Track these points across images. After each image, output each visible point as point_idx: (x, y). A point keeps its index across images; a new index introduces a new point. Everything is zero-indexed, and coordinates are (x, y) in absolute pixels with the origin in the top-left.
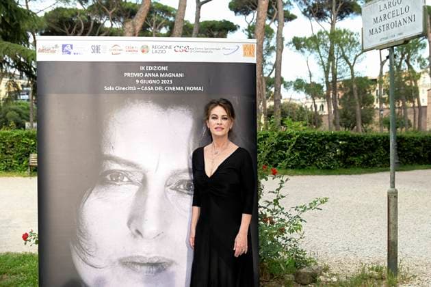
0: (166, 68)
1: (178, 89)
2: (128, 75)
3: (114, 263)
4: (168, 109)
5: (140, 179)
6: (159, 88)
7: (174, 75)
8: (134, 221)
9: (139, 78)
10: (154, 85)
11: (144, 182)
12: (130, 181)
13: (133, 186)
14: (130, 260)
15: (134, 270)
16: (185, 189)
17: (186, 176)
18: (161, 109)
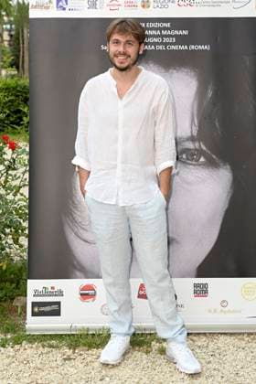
0: (168, 25)
1: (182, 48)
4: (171, 71)
6: (160, 47)
7: (177, 32)
10: (155, 44)
16: (188, 159)
17: (190, 145)
18: (163, 71)
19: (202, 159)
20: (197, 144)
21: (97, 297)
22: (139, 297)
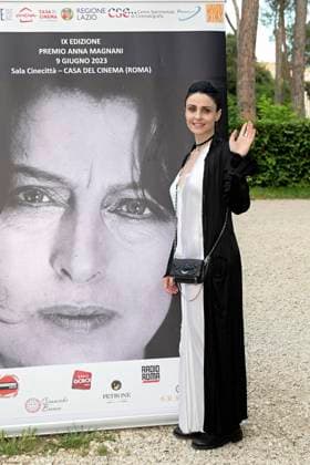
0: (97, 41)
1: (116, 70)
2: (45, 51)
3: (32, 316)
4: (103, 100)
5: (66, 199)
6: (89, 70)
7: (109, 51)
8: (59, 257)
9: (61, 56)
10: (81, 66)
11: (72, 202)
12: (52, 202)
13: (57, 209)
14: (54, 311)
15: (61, 326)
16: (129, 212)
17: (131, 194)
18: (93, 100)
19: (147, 211)
20: (140, 193)
21: (20, 392)
22: (73, 387)
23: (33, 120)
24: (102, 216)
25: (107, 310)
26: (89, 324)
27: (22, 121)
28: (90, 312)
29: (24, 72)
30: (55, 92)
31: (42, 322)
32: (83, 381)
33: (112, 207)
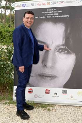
0: (55, 9)
1: (60, 16)
2: (43, 12)
3: (37, 75)
4: (56, 24)
6: (53, 17)
7: (58, 12)
8: (44, 62)
9: (47, 14)
10: (51, 16)
14: (42, 75)
16: (61, 51)
17: (62, 47)
18: (54, 24)
19: (66, 52)
20: (64, 47)
22: (45, 93)
23: (39, 29)
24: (55, 52)
25: (55, 76)
26: (50, 78)
27: (37, 29)
28: (51, 75)
29: (38, 18)
30: (45, 22)
31: (39, 77)
32: (48, 92)
33: (57, 50)
